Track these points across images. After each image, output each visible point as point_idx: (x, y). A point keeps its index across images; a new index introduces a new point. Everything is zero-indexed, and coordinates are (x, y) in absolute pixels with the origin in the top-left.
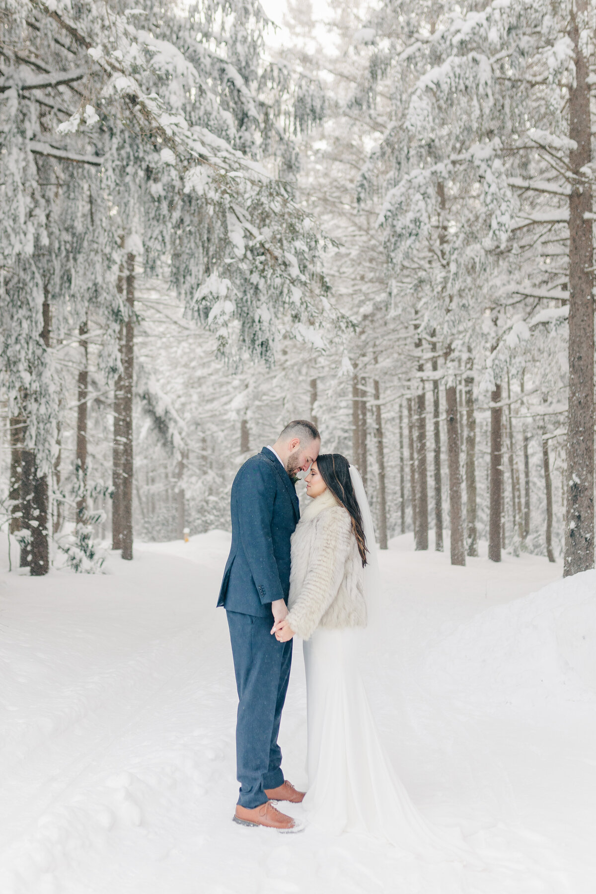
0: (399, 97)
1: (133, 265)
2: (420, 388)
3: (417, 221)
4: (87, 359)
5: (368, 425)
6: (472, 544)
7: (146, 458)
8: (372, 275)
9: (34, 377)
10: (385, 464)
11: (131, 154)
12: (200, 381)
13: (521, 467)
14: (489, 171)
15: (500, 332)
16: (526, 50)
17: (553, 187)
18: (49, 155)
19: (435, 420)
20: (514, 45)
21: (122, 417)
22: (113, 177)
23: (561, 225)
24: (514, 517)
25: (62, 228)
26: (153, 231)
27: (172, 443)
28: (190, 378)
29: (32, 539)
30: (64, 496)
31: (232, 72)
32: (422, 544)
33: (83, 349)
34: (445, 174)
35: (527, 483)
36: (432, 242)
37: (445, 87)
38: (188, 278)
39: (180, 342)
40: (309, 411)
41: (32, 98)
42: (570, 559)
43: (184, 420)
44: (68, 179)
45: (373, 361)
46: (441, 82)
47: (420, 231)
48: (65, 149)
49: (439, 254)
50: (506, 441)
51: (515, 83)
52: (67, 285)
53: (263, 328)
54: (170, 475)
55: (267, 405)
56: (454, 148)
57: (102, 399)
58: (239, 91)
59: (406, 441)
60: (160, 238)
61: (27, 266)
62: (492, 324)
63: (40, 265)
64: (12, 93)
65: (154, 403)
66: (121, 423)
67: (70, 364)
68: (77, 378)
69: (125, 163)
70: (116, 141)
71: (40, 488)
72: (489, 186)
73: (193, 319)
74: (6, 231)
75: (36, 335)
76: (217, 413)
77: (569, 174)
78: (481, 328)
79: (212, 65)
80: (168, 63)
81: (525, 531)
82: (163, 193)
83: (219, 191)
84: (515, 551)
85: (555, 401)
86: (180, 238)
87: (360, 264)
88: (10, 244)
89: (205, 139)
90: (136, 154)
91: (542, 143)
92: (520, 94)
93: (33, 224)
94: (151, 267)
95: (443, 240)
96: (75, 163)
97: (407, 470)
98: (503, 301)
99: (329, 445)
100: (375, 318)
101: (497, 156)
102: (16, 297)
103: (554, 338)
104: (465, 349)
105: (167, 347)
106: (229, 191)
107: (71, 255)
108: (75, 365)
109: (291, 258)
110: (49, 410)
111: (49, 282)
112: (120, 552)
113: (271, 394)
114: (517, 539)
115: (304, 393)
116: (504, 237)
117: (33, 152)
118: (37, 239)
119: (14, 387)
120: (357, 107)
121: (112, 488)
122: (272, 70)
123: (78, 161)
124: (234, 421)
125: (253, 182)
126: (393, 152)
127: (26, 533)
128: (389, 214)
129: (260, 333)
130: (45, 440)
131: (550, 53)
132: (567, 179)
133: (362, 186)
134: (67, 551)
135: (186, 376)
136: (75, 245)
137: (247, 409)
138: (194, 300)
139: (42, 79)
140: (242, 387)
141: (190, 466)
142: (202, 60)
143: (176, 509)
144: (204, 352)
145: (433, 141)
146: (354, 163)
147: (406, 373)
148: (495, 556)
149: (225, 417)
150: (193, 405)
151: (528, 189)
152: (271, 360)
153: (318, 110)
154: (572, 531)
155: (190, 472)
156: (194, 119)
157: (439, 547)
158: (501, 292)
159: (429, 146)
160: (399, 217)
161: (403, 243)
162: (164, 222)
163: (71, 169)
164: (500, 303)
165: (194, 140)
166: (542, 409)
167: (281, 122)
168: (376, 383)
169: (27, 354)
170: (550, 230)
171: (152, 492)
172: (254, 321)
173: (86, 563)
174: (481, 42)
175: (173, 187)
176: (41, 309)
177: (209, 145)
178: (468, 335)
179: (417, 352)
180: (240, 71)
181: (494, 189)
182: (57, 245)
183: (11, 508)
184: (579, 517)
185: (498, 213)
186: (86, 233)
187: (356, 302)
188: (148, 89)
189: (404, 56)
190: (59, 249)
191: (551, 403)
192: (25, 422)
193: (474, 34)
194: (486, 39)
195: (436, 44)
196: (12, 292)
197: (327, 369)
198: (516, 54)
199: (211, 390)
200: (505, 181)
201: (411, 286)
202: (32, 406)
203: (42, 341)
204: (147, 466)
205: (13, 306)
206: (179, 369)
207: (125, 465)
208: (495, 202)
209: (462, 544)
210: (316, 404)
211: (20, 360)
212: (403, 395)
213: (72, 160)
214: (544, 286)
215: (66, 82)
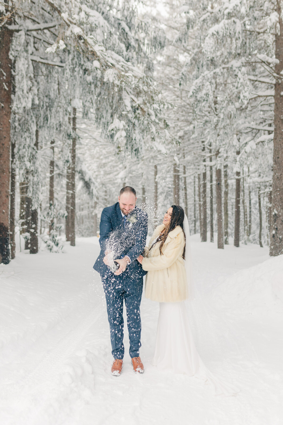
0: (199, 38)
1: (75, 113)
2: (204, 170)
3: (207, 95)
4: (54, 155)
5: (180, 186)
6: (226, 239)
7: (79, 199)
8: (183, 118)
9: (32, 164)
10: (188, 203)
11: (78, 62)
12: (105, 165)
13: (248, 204)
14: (239, 72)
15: (241, 145)
16: (257, 18)
17: (267, 80)
18: (39, 62)
19: (211, 184)
20: (252, 15)
21: (70, 182)
22: (69, 73)
23: (270, 97)
24: (245, 227)
25: (44, 96)
26: (87, 98)
27: (92, 193)
28: (100, 164)
29: (31, 237)
30: (45, 218)
31: (124, 25)
32: (204, 239)
33: (52, 150)
34: (220, 73)
35: (250, 212)
36: (211, 104)
37: (221, 34)
38: (102, 119)
39: (95, 147)
40: (154, 179)
41: (32, 35)
42: (272, 247)
43: (97, 182)
44: (48, 73)
45: (183, 157)
46: (219, 32)
47: (208, 99)
48: (47, 59)
49: (214, 109)
50: (241, 194)
51: (251, 32)
52: (46, 122)
53: (137, 143)
54: (90, 207)
55: (135, 176)
56: (223, 61)
57: (61, 173)
58: (127, 34)
59: (197, 193)
60: (90, 101)
61: (29, 113)
62: (237, 141)
63: (35, 113)
64: (22, 33)
65: (84, 175)
66: (70, 184)
67: (46, 157)
68: (49, 163)
69: (75, 66)
70: (71, 56)
71: (34, 214)
72: (240, 79)
73: (105, 138)
74: (19, 97)
75: (32, 145)
76: (112, 179)
77: (275, 75)
78: (232, 143)
79: (115, 21)
80: (96, 21)
81: (249, 233)
82: (92, 81)
83: (120, 81)
84: (245, 242)
85: (265, 176)
86: (100, 101)
87: (178, 113)
88: (21, 103)
89: (113, 56)
90: (80, 62)
91: (264, 60)
92: (253, 37)
93: (32, 94)
94: (86, 114)
95: (216, 103)
96: (51, 66)
97: (197, 206)
98: (243, 131)
99: (163, 194)
100: (184, 138)
101: (243, 66)
102: (24, 127)
103: (266, 148)
104: (225, 152)
105: (89, 150)
106: (124, 81)
107: (48, 108)
108: (48, 158)
109: (152, 112)
110: (39, 179)
111: (38, 120)
112: (69, 242)
113: (137, 171)
114: (246, 237)
115: (151, 171)
116: (246, 102)
117: (32, 60)
118: (33, 100)
119: (22, 168)
120: (180, 42)
121: (66, 214)
122: (142, 24)
123: (53, 65)
124: (120, 183)
125: (135, 77)
126: (196, 63)
127: (28, 234)
128: (194, 91)
129: (135, 145)
130: (36, 193)
131: (268, 19)
132: (274, 77)
133: (182, 78)
134: (46, 242)
135: (98, 163)
136: (50, 104)
137: (126, 177)
138: (108, 131)
139: (36, 26)
140: (124, 168)
141: (100, 203)
142: (110, 19)
143: (93, 222)
144: (107, 152)
145: (213, 58)
146: (176, 67)
147: (197, 162)
148: (237, 244)
149: (116, 181)
150: (101, 176)
151: (256, 81)
152: (140, 157)
153: (162, 43)
154: (274, 235)
155: (99, 206)
156: (107, 47)
157: (212, 240)
158: (241, 127)
159: (212, 60)
160: (199, 93)
161: (200, 105)
162: (92, 94)
163: (49, 68)
164: (241, 132)
165: (109, 57)
166: (259, 180)
167: (145, 48)
168: (184, 167)
169: (28, 153)
170: (265, 100)
171: (82, 214)
172: (132, 139)
173: (55, 248)
174: (237, 13)
175: (97, 78)
176: (35, 133)
177: (115, 59)
178: (227, 146)
179: (203, 153)
180: (127, 24)
181: (242, 80)
182: (42, 104)
183: (21, 223)
184: (277, 229)
185: (243, 91)
186: (56, 98)
187: (176, 130)
188: (87, 32)
189: (202, 19)
190: (43, 105)
191: (263, 177)
192: (27, 184)
193: (234, 9)
194: (239, 12)
195: (217, 14)
196: (21, 125)
197: (162, 160)
198: (253, 19)
199: (109, 169)
200: (247, 77)
201: (201, 124)
202: (30, 177)
203: (35, 148)
204: (80, 203)
205: (22, 131)
206: (95, 160)
207: (72, 204)
208: (242, 86)
209: (223, 240)
210: (157, 176)
211: (25, 156)
212: (196, 172)
213: (50, 65)
214: (261, 125)
215: (48, 28)
